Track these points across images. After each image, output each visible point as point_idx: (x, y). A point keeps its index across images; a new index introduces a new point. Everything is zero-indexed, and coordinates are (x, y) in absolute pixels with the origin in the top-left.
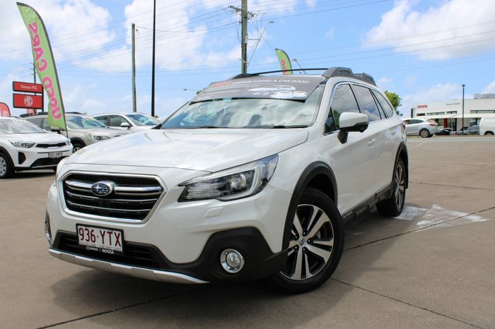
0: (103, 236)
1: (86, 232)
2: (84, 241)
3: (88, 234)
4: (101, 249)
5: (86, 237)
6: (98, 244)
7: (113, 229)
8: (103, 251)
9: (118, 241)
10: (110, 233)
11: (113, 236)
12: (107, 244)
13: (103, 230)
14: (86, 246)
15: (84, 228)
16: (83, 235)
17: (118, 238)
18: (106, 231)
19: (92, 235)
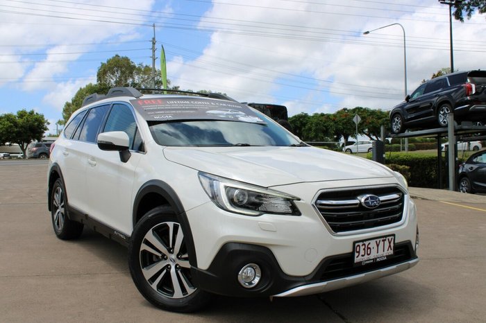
0: (378, 246)
1: (362, 248)
2: (360, 257)
3: (364, 249)
4: (376, 259)
5: (362, 252)
6: (374, 255)
7: (386, 236)
8: (378, 260)
9: (390, 246)
10: (384, 241)
11: (387, 242)
12: (381, 253)
13: (378, 240)
14: (361, 262)
15: (361, 244)
16: (359, 252)
17: (390, 243)
18: (381, 239)
19: (368, 248)
